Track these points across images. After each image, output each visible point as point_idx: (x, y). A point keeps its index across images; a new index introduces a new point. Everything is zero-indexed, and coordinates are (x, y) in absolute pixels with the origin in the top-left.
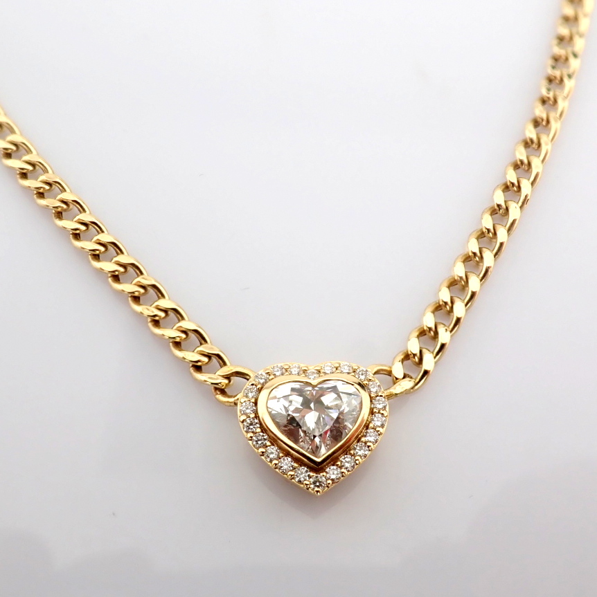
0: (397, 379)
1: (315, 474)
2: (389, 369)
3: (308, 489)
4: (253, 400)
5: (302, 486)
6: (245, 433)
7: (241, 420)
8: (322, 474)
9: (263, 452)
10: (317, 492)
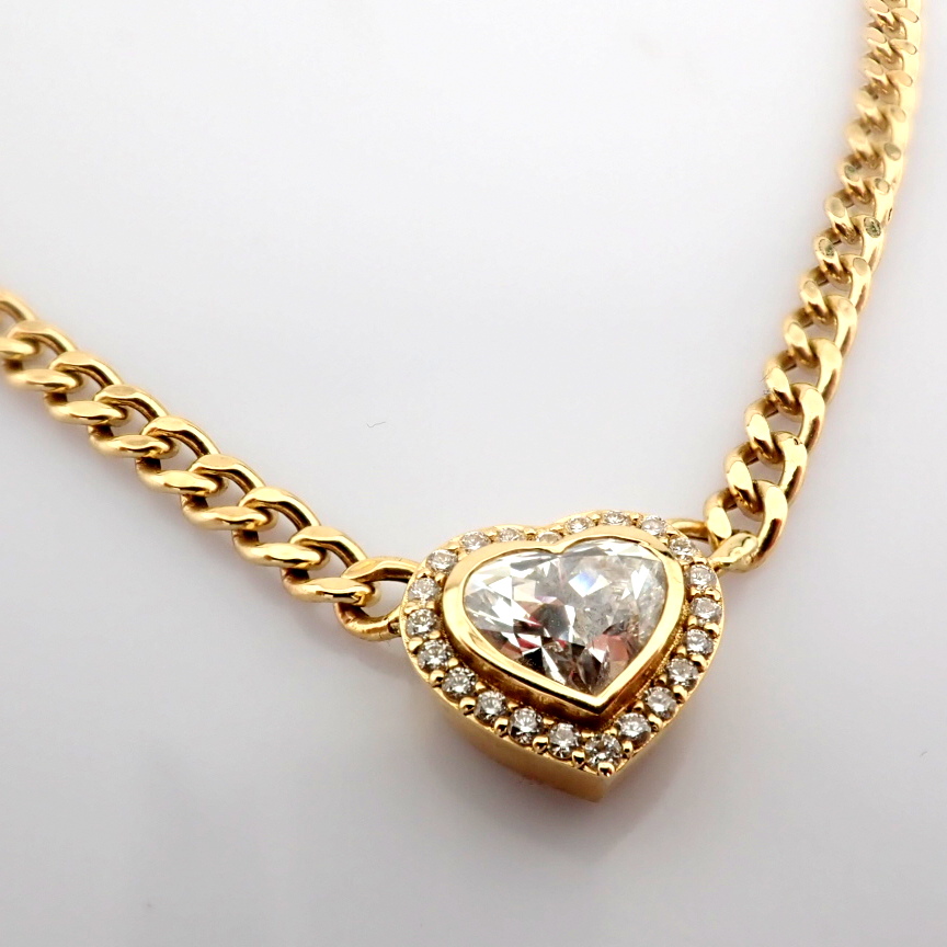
0: (720, 539)
1: (592, 735)
2: (697, 526)
3: (582, 768)
4: (431, 605)
5: (569, 763)
6: (424, 675)
7: (412, 647)
8: (608, 732)
9: (469, 707)
10: (606, 771)
